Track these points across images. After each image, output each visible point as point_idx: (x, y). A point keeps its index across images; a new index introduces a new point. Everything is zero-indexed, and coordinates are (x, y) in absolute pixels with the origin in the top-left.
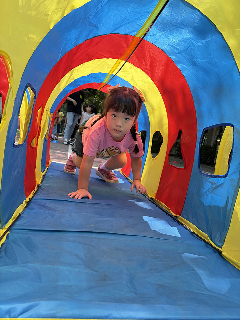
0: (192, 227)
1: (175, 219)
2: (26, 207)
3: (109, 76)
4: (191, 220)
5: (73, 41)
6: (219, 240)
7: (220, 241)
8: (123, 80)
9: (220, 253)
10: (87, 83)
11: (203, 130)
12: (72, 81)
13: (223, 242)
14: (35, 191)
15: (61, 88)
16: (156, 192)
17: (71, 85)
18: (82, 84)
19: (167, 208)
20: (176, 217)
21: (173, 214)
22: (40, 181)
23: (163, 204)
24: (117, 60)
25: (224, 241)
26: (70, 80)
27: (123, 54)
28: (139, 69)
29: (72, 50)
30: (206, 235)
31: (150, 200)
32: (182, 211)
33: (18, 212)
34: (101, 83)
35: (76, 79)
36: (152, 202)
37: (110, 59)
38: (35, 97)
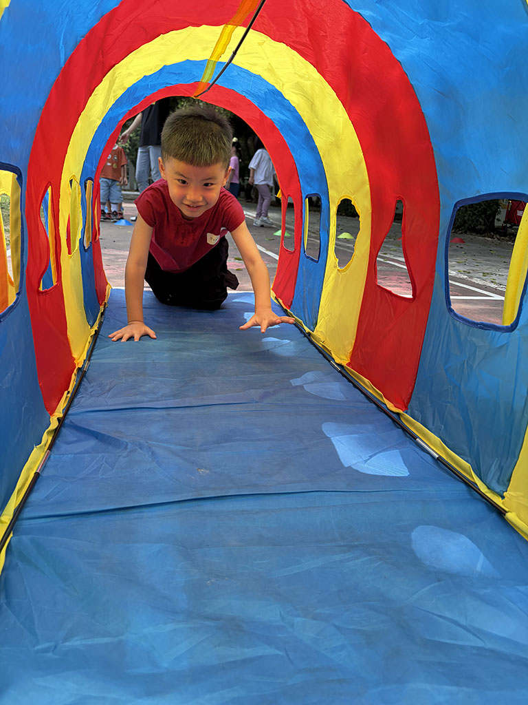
0: (434, 444)
1: (396, 420)
2: (50, 448)
3: (211, 66)
4: (430, 425)
5: (90, 11)
6: (496, 478)
7: (498, 482)
8: (247, 72)
9: (501, 513)
10: (162, 87)
11: (455, 205)
12: (121, 92)
13: (507, 483)
14: (68, 392)
15: (93, 119)
16: (351, 350)
17: (119, 103)
18: (149, 93)
19: (377, 392)
20: (398, 414)
21: (390, 406)
22: (84, 356)
23: (366, 380)
24: (222, 26)
25: (509, 480)
26: (114, 92)
27: (235, 13)
28: (283, 45)
29: (93, 31)
30: (467, 465)
31: (340, 372)
32: (410, 398)
33: (30, 469)
34: (197, 83)
35: (128, 85)
36: (344, 376)
37: (204, 26)
38: (20, 179)
